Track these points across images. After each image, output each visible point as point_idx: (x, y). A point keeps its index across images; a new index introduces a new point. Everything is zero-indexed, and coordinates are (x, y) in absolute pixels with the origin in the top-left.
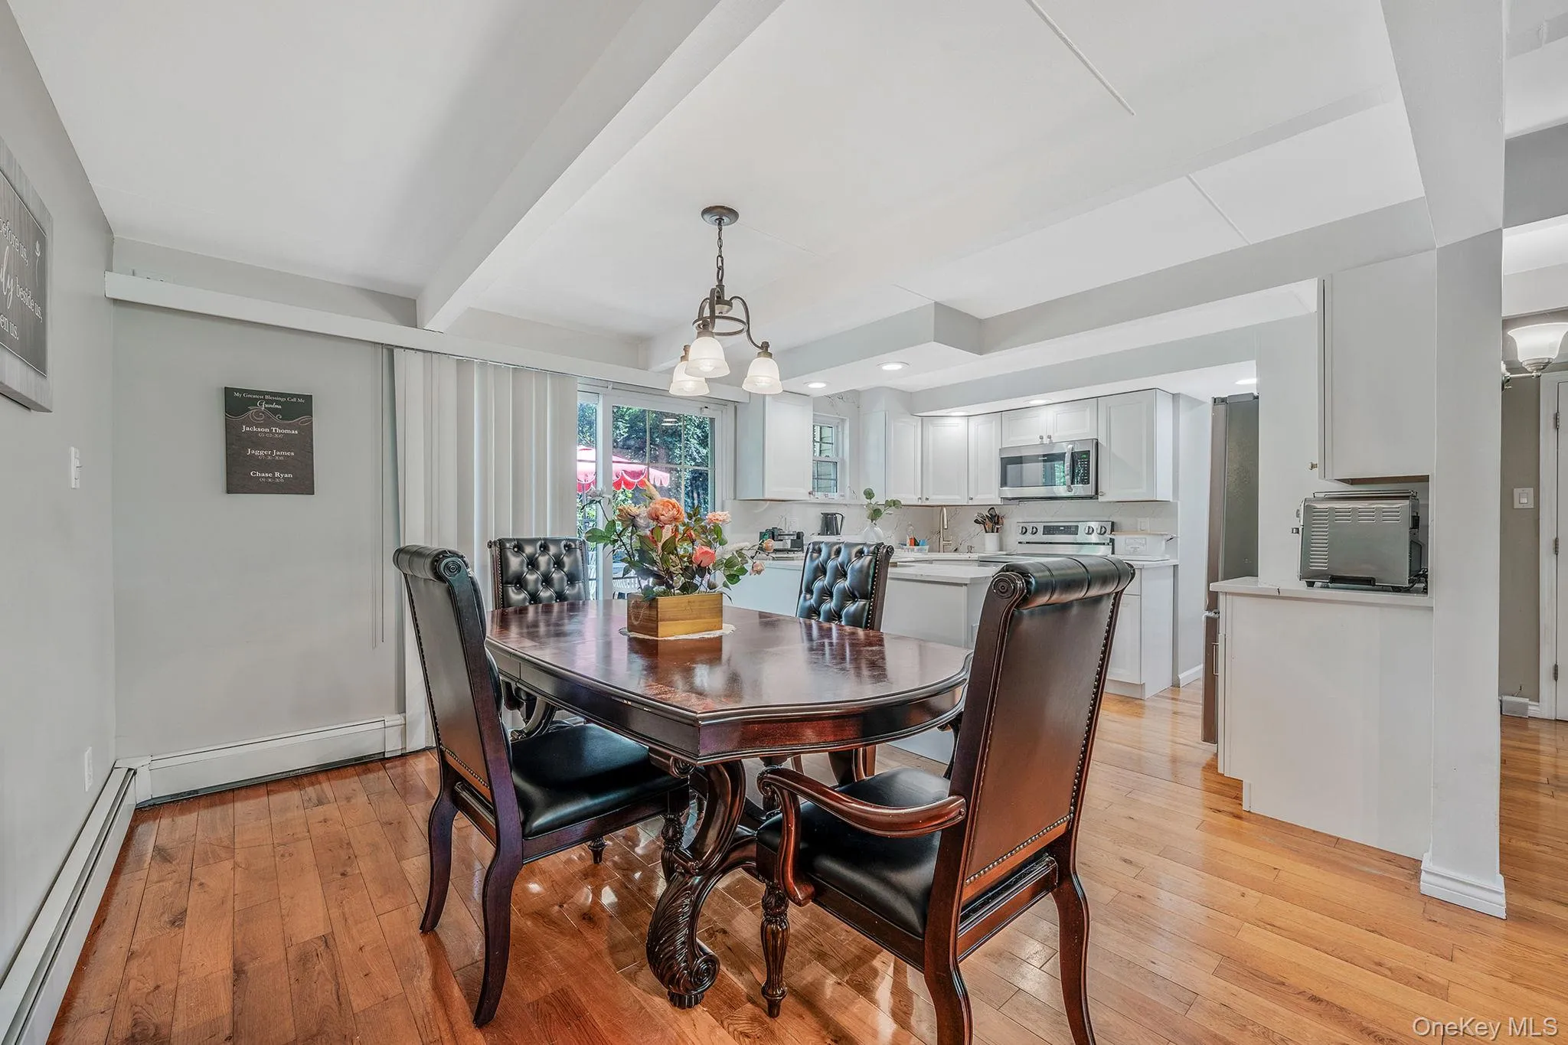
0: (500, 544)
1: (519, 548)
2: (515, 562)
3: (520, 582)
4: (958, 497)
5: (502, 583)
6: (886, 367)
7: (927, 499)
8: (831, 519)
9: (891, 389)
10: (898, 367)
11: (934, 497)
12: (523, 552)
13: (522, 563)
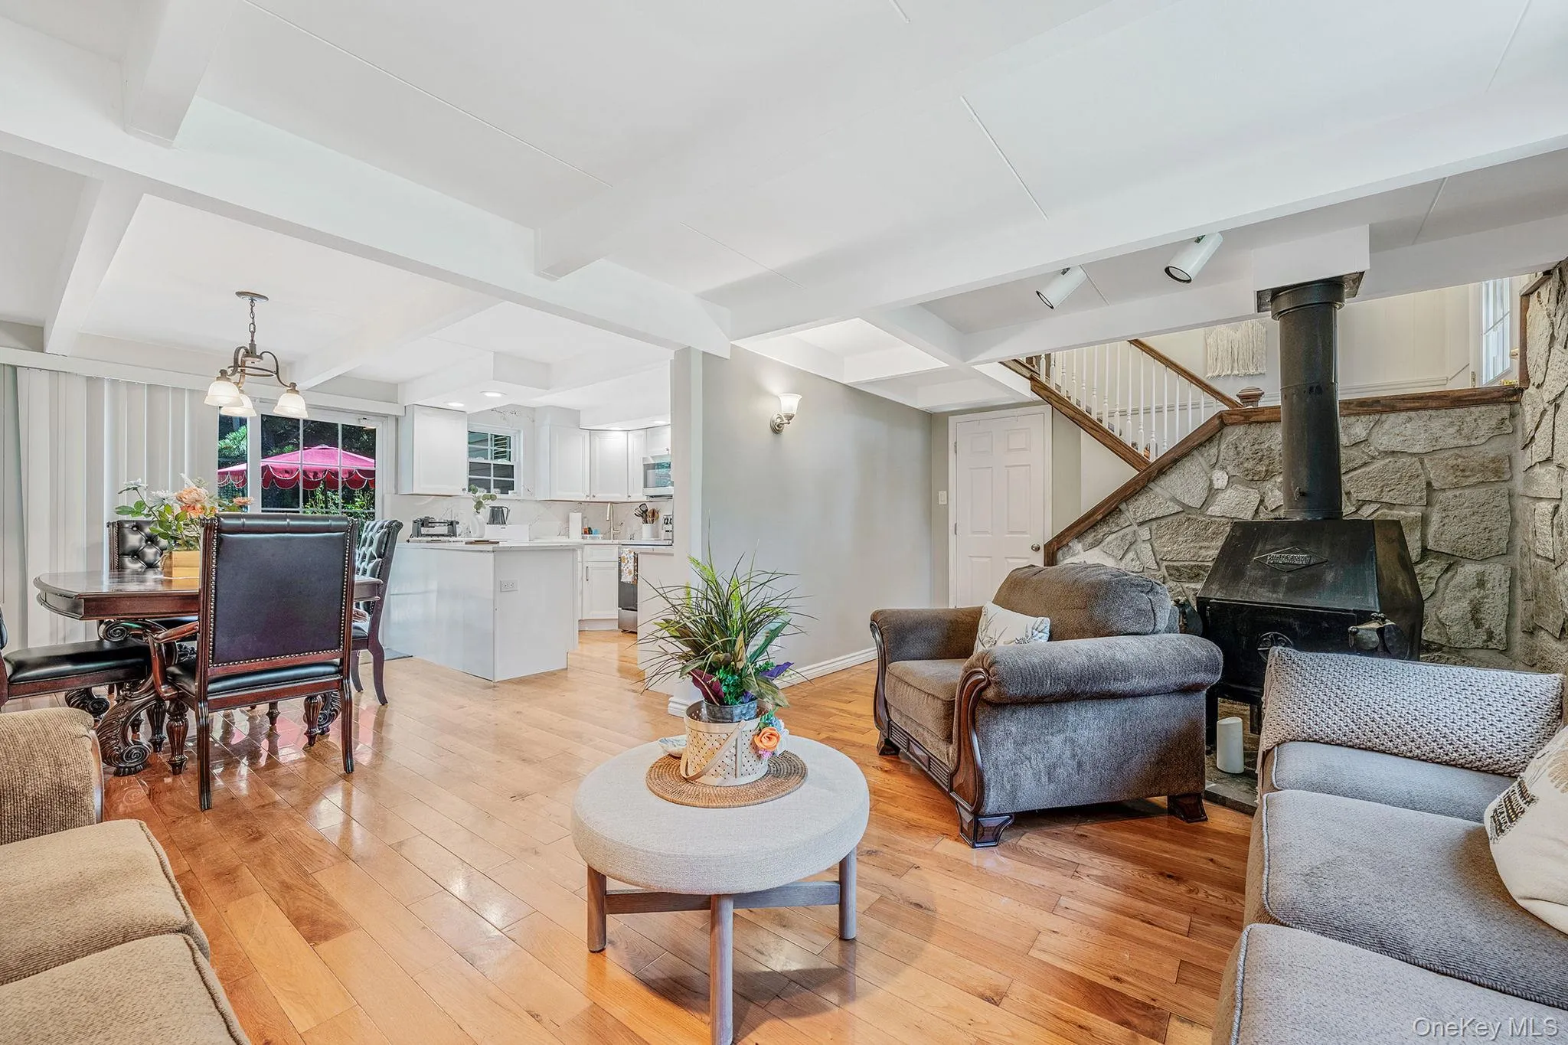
0: (118, 524)
1: (138, 527)
2: (134, 540)
3: (136, 554)
4: (618, 495)
5: (118, 554)
6: (488, 394)
7: (594, 496)
8: (497, 512)
9: (555, 407)
10: (499, 395)
11: (599, 495)
12: (142, 530)
13: (141, 540)
